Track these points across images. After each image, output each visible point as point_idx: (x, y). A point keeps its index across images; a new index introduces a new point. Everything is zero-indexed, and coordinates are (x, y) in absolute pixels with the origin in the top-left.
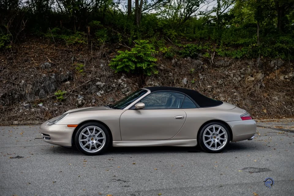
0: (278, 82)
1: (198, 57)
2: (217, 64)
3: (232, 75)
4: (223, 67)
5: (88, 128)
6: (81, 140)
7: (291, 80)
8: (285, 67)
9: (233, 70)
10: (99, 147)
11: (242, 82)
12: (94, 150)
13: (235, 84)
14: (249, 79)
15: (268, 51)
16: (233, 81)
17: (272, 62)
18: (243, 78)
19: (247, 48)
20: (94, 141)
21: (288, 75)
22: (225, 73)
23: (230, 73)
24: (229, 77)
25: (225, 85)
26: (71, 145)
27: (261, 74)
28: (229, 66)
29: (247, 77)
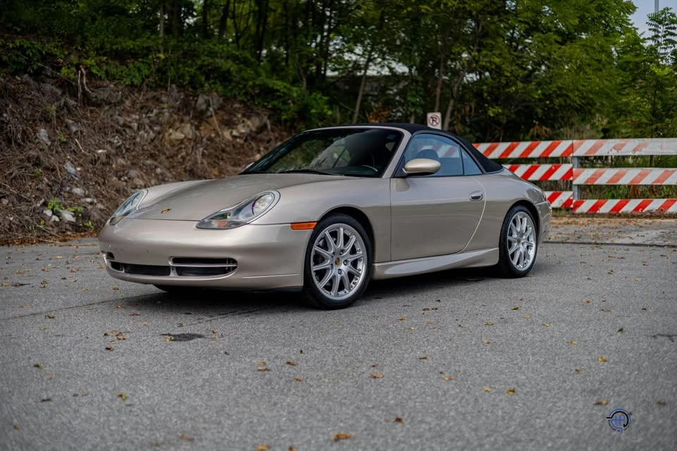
0: (224, 144)
1: (43, 76)
2: (96, 97)
3: (135, 125)
4: (110, 103)
5: (326, 232)
6: (314, 268)
7: (246, 141)
8: (225, 111)
9: (133, 113)
10: (352, 284)
11: (156, 142)
12: (342, 293)
13: (145, 147)
14: (173, 137)
15: (188, 72)
16: (138, 140)
17: (201, 100)
18: (159, 133)
19: (148, 61)
20: (343, 267)
21: (236, 129)
22: (117, 119)
23: (129, 119)
24: (128, 130)
25: (127, 150)
26: (302, 285)
27: (189, 125)
28: (121, 102)
29: (166, 131)
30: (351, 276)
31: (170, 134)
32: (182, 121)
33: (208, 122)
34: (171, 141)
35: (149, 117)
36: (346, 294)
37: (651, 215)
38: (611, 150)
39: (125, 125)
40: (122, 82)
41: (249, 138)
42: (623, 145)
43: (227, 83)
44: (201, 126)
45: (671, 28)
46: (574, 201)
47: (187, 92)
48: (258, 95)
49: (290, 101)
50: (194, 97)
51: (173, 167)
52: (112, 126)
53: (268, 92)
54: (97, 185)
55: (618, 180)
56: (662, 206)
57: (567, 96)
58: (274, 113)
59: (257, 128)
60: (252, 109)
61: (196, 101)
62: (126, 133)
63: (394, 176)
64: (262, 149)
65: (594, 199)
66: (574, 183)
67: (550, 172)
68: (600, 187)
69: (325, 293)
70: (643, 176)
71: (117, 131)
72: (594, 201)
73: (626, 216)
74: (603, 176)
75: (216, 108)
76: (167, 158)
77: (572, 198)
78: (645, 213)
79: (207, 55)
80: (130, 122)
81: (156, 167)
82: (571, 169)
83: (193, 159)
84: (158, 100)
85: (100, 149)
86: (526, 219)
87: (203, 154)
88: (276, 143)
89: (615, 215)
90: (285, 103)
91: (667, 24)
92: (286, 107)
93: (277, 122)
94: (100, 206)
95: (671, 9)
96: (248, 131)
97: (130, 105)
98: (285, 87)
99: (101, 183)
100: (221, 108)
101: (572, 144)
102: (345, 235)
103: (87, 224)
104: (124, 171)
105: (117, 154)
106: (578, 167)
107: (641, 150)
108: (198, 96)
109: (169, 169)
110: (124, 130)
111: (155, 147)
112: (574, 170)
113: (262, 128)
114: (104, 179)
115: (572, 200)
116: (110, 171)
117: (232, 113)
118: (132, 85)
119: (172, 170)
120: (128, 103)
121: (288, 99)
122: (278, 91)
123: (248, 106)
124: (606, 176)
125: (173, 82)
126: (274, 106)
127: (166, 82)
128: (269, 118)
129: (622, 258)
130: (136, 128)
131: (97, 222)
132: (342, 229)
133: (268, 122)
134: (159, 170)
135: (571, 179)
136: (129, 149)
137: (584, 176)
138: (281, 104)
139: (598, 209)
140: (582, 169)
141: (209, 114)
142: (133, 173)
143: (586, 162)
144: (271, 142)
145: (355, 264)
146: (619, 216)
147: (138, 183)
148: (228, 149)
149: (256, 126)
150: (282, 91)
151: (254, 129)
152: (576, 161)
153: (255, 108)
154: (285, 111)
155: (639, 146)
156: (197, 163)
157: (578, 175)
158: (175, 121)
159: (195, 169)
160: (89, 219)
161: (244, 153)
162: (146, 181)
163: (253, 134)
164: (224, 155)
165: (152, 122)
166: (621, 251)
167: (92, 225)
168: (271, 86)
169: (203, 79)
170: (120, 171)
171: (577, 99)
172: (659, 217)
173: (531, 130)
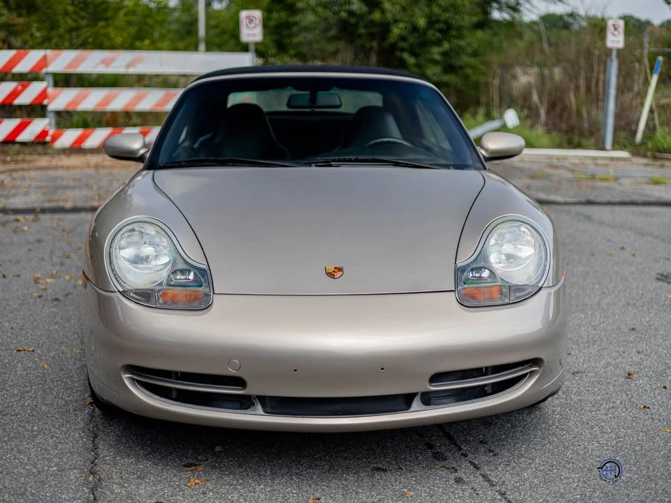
38: (98, 65)
46: (50, 133)
55: (107, 104)
65: (78, 128)
66: (49, 108)
67: (16, 93)
70: (138, 99)
74: (89, 99)
77: (48, 128)
82: (45, 90)
101: (45, 56)
106: (53, 87)
107: (136, 66)
112: (48, 90)
115: (47, 131)
124: (92, 100)
135: (45, 102)
137: (62, 99)
140: (58, 89)
143: (64, 80)
152: (50, 79)
155: (133, 60)
157: (54, 97)
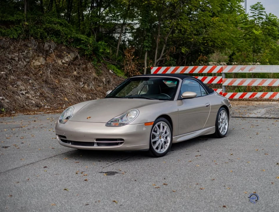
0: (59, 67)
3: (17, 59)
4: (4, 48)
5: (156, 125)
6: (153, 141)
7: (69, 65)
8: (57, 50)
9: (15, 52)
10: (165, 146)
11: (27, 67)
12: (162, 150)
13: (22, 70)
14: (35, 64)
15: (40, 31)
16: (18, 66)
17: (46, 45)
18: (28, 62)
19: (20, 26)
20: (162, 139)
21: (64, 59)
22: (8, 56)
23: (13, 56)
24: (13, 61)
25: (14, 71)
26: (149, 148)
27: (42, 58)
28: (9, 47)
29: (32, 61)
30: (165, 143)
31: (34, 63)
32: (38, 56)
33: (49, 56)
34: (34, 66)
35: (23, 54)
36: (164, 150)
37: (257, 100)
38: (239, 70)
39: (12, 59)
40: (9, 37)
41: (70, 64)
42: (245, 68)
43: (58, 36)
44: (47, 58)
45: (261, 12)
46: (223, 93)
47: (39, 41)
48: (73, 42)
49: (88, 45)
50: (42, 43)
51: (37, 79)
52: (6, 59)
53: (78, 41)
54: (3, 90)
55: (242, 84)
56: (261, 96)
57: (215, 42)
58: (81, 51)
59: (73, 58)
60: (70, 49)
61: (44, 45)
62: (13, 63)
63: (178, 99)
64: (77, 69)
65: (232, 92)
66: (223, 85)
67: (212, 80)
68: (235, 87)
69: (156, 151)
70: (253, 82)
71: (8, 62)
72: (232, 93)
73: (246, 100)
74: (236, 82)
75: (54, 49)
76: (33, 75)
77: (222, 92)
78: (254, 99)
79: (48, 23)
80: (14, 57)
81: (29, 80)
82: (222, 79)
83: (46, 75)
84: (26, 46)
85: (2, 72)
86: (224, 113)
87: (51, 73)
88: (83, 65)
89: (242, 100)
90: (86, 46)
91: (259, 10)
92: (87, 48)
93: (83, 55)
94: (6, 101)
95: (260, 3)
96: (70, 60)
97: (13, 49)
98: (86, 38)
99: (5, 89)
100: (56, 49)
101: (222, 67)
102: (163, 126)
103: (2, 110)
104: (14, 82)
105: (10, 74)
106: (224, 78)
107: (252, 71)
108: (44, 43)
109: (35, 80)
110: (12, 61)
111: (27, 69)
112: (223, 79)
113: (76, 58)
114: (6, 87)
115: (222, 93)
116: (8, 83)
117: (61, 51)
118: (14, 39)
119: (36, 81)
120: (12, 47)
121: (88, 44)
122: (83, 40)
123: (68, 47)
124: (237, 82)
125: (32, 36)
126: (81, 47)
127: (29, 36)
128: (79, 53)
129: (258, 126)
130: (17, 60)
131: (6, 109)
132: (162, 124)
133: (79, 55)
134: (30, 81)
135: (222, 83)
136: (15, 71)
137: (227, 82)
138: (84, 47)
139: (233, 97)
140: (226, 79)
141: (50, 52)
142: (19, 83)
143: (228, 76)
144: (81, 65)
145: (166, 138)
146: (243, 100)
147: (22, 88)
148: (61, 69)
149: (73, 57)
150: (84, 40)
151: (72, 59)
152: (223, 75)
153: (72, 48)
154: (87, 50)
155: (251, 68)
156: (48, 77)
157: (225, 81)
158: (35, 56)
159: (47, 80)
160: (3, 107)
161: (68, 71)
162: (26, 87)
163: (72, 62)
164: (59, 72)
165: (24, 57)
166: (254, 121)
167: (5, 110)
168: (79, 38)
169: (46, 34)
170: (13, 82)
171: (219, 43)
172: (261, 101)
173: (199, 58)
